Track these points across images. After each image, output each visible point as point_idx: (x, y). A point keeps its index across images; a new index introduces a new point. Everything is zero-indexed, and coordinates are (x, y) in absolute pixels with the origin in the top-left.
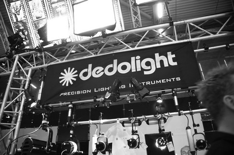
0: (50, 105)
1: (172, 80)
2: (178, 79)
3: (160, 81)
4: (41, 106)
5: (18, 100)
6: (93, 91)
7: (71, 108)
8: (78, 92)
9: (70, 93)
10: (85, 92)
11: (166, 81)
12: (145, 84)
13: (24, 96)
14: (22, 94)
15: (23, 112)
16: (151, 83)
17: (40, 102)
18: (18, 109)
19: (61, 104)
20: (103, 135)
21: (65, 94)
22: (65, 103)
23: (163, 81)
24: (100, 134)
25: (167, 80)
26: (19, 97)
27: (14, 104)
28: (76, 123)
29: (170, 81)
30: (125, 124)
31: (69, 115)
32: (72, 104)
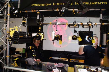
0: (26, 11)
1: (101, 3)
2: (106, 3)
3: (94, 3)
4: (20, 12)
5: (6, 7)
6: (52, 4)
7: (39, 14)
8: (43, 5)
9: (38, 5)
10: (47, 5)
11: (97, 3)
12: (85, 4)
13: (9, 5)
14: (8, 4)
15: (10, 15)
16: (88, 4)
17: (20, 10)
18: (7, 13)
19: (32, 11)
20: (58, 31)
21: (35, 5)
22: (35, 11)
23: (96, 3)
24: (56, 31)
25: (99, 3)
26: (6, 6)
27: (4, 10)
28: (42, 23)
29: (100, 4)
30: (70, 26)
31: (38, 18)
32: (39, 11)
